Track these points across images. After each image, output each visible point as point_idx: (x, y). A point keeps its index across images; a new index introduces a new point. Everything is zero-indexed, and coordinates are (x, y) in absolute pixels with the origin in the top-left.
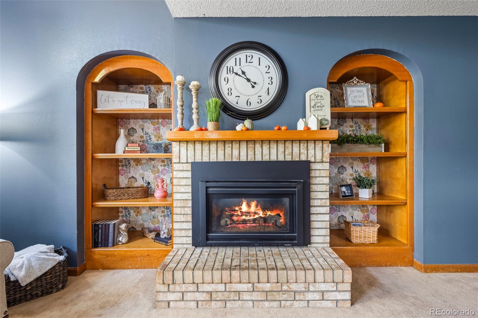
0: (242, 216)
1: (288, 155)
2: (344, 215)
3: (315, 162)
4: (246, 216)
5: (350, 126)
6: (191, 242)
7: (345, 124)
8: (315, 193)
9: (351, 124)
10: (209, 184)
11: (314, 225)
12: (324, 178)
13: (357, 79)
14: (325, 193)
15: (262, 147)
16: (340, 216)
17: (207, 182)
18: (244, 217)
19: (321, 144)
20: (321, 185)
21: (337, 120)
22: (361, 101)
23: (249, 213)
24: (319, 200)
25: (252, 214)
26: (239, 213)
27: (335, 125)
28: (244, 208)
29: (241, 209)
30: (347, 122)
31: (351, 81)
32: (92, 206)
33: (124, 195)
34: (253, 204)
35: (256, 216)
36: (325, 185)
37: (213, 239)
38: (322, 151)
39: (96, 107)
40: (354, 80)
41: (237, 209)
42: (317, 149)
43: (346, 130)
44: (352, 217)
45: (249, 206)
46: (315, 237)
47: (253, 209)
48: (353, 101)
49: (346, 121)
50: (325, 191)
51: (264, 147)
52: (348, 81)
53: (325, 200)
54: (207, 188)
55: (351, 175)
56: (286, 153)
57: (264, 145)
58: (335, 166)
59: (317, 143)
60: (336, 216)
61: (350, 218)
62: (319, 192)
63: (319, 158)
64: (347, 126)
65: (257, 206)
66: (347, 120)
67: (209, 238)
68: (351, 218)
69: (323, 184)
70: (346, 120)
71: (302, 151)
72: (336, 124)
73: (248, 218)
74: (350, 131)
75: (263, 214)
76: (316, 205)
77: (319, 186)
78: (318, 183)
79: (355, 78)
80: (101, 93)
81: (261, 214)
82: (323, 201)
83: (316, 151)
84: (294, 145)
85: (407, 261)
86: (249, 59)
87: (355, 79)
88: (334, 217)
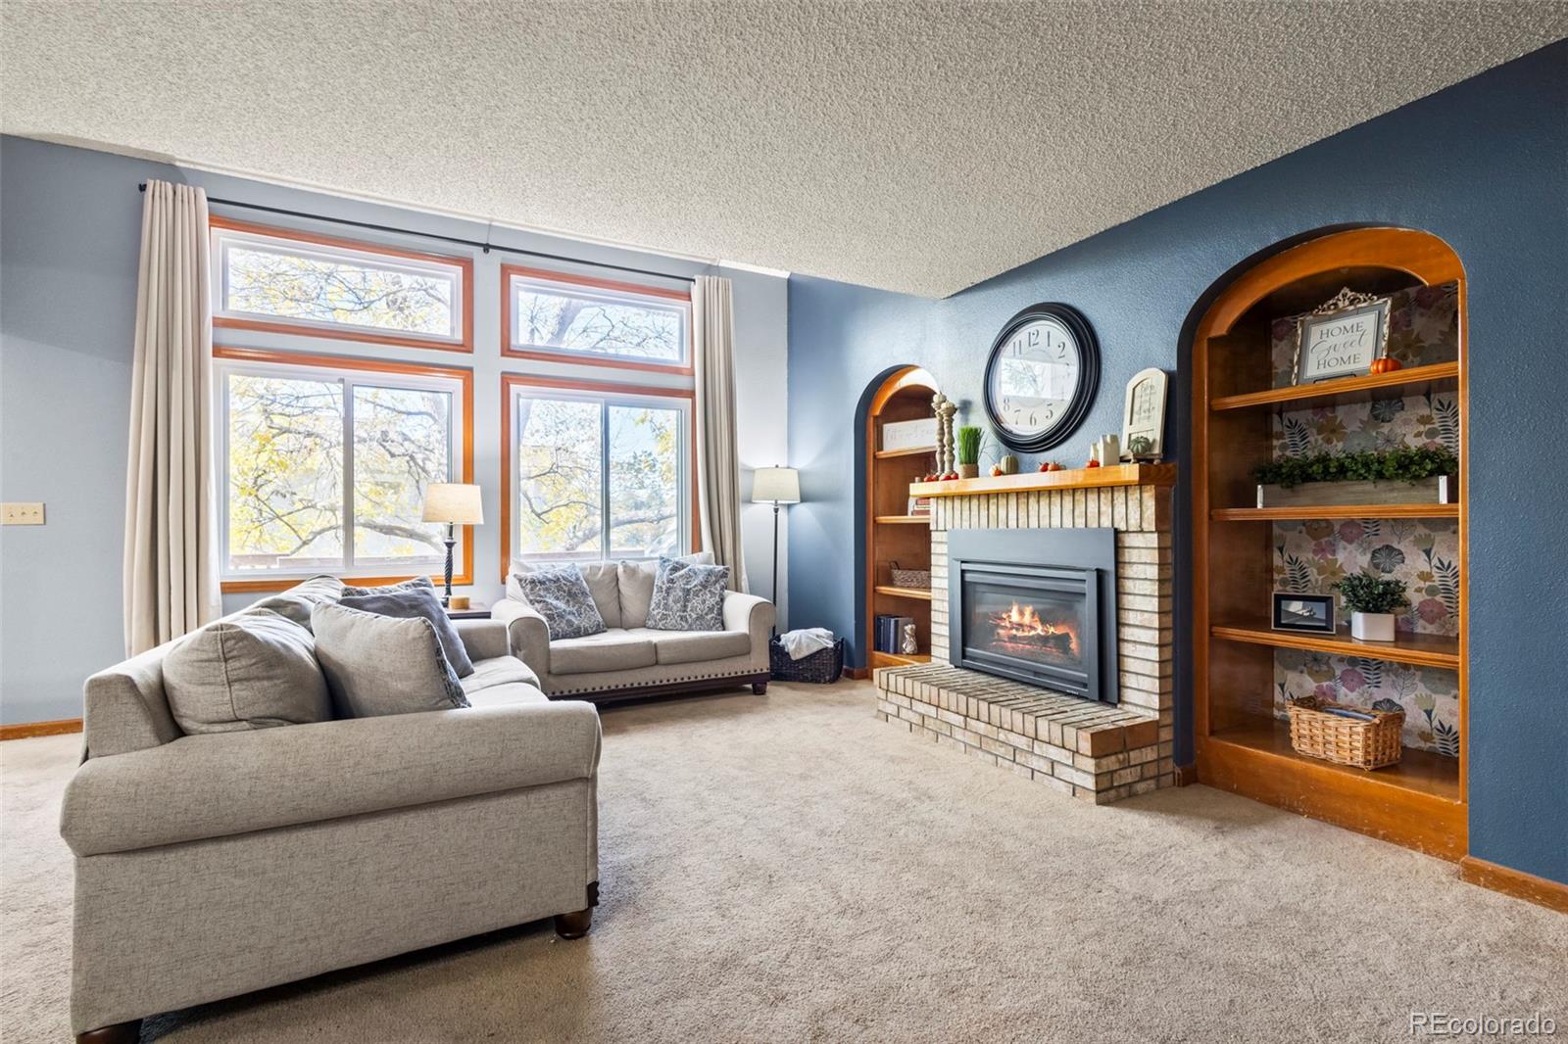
0: (1011, 629)
1: (1078, 517)
2: (1396, 701)
3: (1127, 532)
4: (1017, 630)
5: (1418, 420)
6: (948, 657)
7: (1398, 415)
8: (1131, 597)
9: (1426, 412)
10: (965, 566)
11: (1130, 664)
12: (1148, 567)
13: (1350, 294)
14: (1149, 598)
15: (1038, 502)
16: (1380, 702)
17: (962, 562)
18: (1014, 632)
19: (1138, 491)
20: (1141, 582)
21: (1369, 406)
22: (1349, 358)
23: (1021, 625)
24: (1138, 613)
25: (1026, 629)
26: (1008, 625)
27: (1362, 422)
28: (1015, 617)
29: (1009, 617)
30: (1406, 408)
31: (1331, 302)
32: (875, 591)
33: (912, 581)
34: (1028, 610)
35: (1033, 633)
36: (1148, 582)
37: (974, 659)
38: (1141, 507)
39: (882, 449)
40: (1341, 297)
41: (1004, 616)
42: (1130, 503)
43: (1405, 435)
44: (1429, 713)
45: (1022, 613)
46: (1129, 690)
47: (1027, 619)
48: (1322, 362)
49: (1403, 405)
50: (1150, 596)
51: (1041, 503)
52: (1320, 307)
53: (1150, 615)
54: (963, 572)
55: (1425, 576)
56: (1076, 513)
57: (1041, 499)
58: (1361, 545)
59: (1130, 492)
60: (1366, 699)
61: (1420, 714)
62: (1138, 597)
63: (1134, 525)
64: (1406, 422)
65: (1033, 614)
66: (1406, 400)
67: (968, 654)
68: (1424, 716)
69: (1146, 579)
70: (1401, 401)
71: (1103, 508)
72: (1366, 419)
73: (1020, 634)
74: (1418, 435)
75: (1042, 631)
76: (1131, 622)
77: (1137, 582)
78: (1135, 576)
79: (1345, 290)
80: (888, 428)
81: (1040, 630)
82: (1146, 615)
83: (1130, 508)
84: (1089, 496)
85: (1451, 846)
86: (1033, 338)
87: (1344, 296)
88: (1358, 699)
